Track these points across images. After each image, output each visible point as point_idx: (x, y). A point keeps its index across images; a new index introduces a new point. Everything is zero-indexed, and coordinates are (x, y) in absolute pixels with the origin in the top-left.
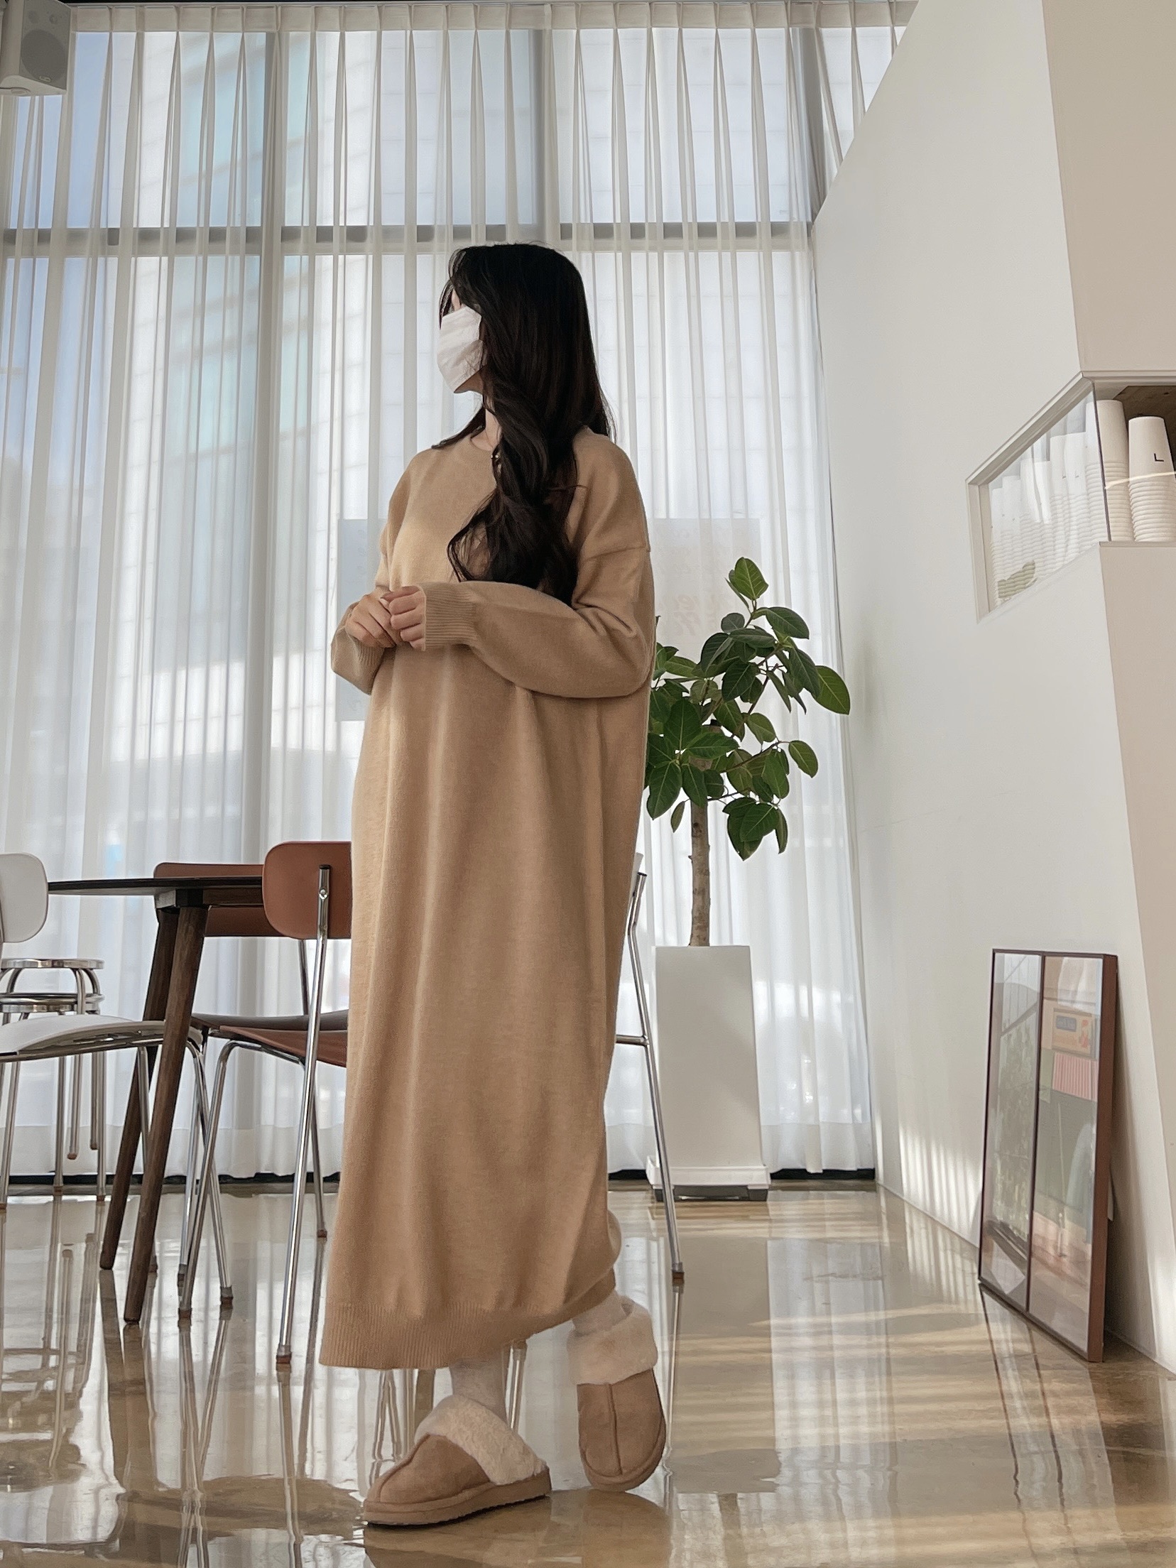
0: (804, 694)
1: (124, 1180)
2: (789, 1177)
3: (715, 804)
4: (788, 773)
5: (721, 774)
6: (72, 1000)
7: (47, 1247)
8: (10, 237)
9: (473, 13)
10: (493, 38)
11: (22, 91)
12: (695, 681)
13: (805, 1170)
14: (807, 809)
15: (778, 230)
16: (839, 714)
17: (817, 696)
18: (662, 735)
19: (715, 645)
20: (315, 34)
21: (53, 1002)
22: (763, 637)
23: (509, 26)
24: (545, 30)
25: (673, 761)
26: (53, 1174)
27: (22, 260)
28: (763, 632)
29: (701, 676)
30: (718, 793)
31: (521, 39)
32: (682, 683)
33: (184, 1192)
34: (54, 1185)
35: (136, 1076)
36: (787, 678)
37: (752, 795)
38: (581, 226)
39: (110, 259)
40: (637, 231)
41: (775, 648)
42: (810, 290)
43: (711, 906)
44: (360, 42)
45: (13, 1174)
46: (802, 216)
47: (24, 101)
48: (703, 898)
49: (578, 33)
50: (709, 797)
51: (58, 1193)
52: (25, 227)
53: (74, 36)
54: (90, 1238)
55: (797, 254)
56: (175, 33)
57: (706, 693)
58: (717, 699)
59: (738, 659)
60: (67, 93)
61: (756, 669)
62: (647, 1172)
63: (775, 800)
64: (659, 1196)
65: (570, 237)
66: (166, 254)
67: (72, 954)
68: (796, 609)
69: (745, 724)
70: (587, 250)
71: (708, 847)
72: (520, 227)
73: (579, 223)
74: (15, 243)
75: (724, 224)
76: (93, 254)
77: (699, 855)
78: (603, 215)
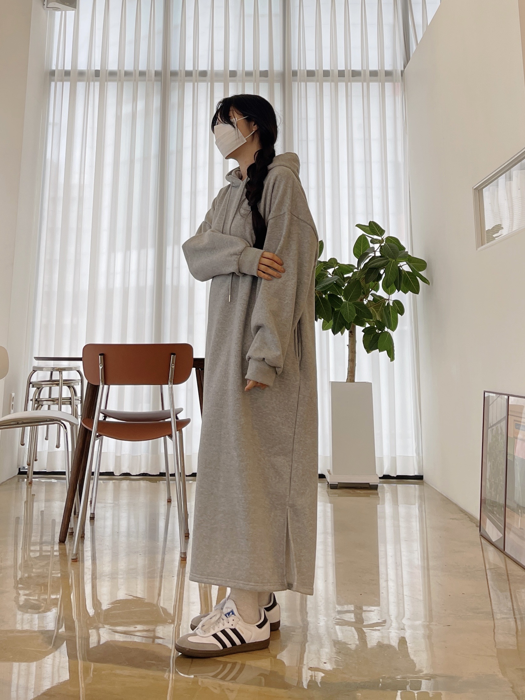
8: (53, 73)
11: (57, 9)
15: (388, 74)
27: (58, 83)
39: (95, 83)
40: (326, 74)
42: (402, 100)
43: (356, 366)
46: (400, 67)
47: (58, 14)
48: (353, 364)
52: (59, 69)
55: (396, 84)
60: (77, 10)
62: (326, 475)
65: (296, 76)
66: (120, 81)
70: (304, 81)
71: (356, 341)
72: (275, 72)
73: (300, 70)
74: (54, 75)
75: (365, 71)
76: (88, 81)
77: (352, 345)
78: (311, 66)
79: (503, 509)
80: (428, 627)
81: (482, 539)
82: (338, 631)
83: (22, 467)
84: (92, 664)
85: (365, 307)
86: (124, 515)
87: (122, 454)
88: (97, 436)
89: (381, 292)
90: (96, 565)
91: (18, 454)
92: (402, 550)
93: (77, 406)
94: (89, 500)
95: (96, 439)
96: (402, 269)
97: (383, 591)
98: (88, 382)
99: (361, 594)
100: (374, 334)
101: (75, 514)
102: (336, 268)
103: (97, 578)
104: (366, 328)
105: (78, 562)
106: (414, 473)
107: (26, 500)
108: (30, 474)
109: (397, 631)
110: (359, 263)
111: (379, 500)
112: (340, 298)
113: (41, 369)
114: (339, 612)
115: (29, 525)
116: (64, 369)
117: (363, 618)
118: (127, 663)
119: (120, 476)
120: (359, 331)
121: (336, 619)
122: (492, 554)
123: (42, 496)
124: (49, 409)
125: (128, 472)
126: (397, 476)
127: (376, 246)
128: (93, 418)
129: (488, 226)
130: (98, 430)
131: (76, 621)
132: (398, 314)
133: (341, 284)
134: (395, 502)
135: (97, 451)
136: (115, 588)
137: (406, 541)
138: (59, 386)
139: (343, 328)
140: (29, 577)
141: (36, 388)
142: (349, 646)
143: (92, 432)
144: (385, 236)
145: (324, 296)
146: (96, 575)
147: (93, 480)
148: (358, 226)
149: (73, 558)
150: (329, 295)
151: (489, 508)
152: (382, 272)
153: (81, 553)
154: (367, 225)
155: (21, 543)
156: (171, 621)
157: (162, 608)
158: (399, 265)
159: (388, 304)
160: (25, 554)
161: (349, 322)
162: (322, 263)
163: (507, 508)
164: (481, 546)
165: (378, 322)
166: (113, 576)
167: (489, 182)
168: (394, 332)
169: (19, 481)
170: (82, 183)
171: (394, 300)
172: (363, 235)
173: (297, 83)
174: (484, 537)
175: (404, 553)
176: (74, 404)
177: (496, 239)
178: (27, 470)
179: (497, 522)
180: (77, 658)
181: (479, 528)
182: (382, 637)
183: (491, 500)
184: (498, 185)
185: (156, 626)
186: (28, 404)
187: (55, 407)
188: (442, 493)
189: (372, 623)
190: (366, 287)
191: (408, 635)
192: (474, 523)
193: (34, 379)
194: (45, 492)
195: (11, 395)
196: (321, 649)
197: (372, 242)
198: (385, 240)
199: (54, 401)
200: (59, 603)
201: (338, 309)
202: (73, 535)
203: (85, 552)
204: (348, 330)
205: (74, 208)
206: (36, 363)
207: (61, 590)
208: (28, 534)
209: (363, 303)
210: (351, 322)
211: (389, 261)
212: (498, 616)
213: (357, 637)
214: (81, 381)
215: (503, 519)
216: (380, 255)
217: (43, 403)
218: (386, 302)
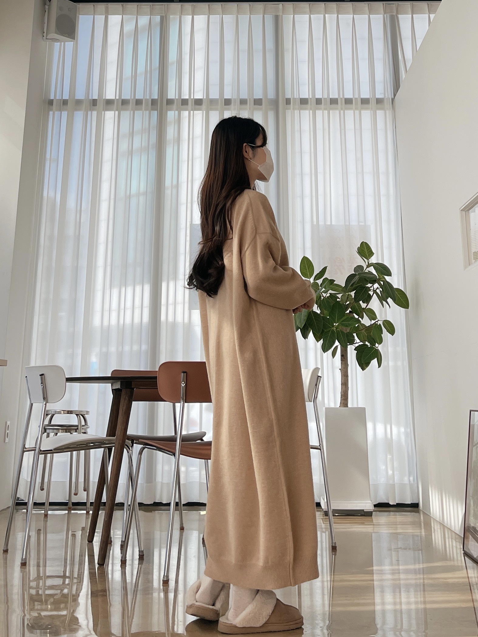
0: (390, 300)
1: (98, 505)
2: (382, 506)
3: (351, 347)
4: (382, 334)
5: (354, 334)
6: (76, 428)
7: (65, 532)
8: (51, 102)
9: (249, 8)
10: (257, 19)
11: (56, 40)
12: (342, 294)
13: (388, 504)
14: (390, 349)
15: (379, 101)
16: (404, 309)
17: (395, 301)
18: (328, 317)
19: (351, 279)
20: (181, 16)
21: (68, 429)
22: (372, 276)
23: (264, 13)
24: (279, 15)
25: (333, 328)
26: (68, 501)
27: (56, 112)
28: (372, 274)
29: (345, 292)
30: (352, 342)
31: (269, 19)
32: (337, 295)
33: (123, 510)
34: (68, 506)
35: (103, 460)
36: (382, 293)
37: (367, 343)
38: (294, 99)
39: (93, 112)
40: (319, 101)
41: (377, 280)
42: (393, 126)
43: (349, 390)
44: (200, 20)
45: (50, 501)
46: (390, 95)
47: (57, 45)
48: (345, 387)
49: (294, 16)
50: (348, 344)
51: (70, 510)
52: (57, 98)
53: (78, 17)
54: (83, 529)
55: (387, 112)
56: (121, 16)
57: (347, 299)
58: (352, 302)
59: (361, 285)
60: (75, 41)
61: (369, 289)
62: (321, 503)
63: (377, 345)
64: (326, 514)
65: (290, 104)
66: (117, 110)
67: (76, 408)
68: (386, 263)
69: (364, 313)
70: (297, 109)
71: (348, 365)
72: (268, 99)
74: (53, 105)
75: (356, 99)
76: (86, 110)
77: (344, 369)
78: (305, 95)
106: (411, 501)
171: (383, 321)
173: (290, 111)
174: (467, 554)
195: (6, 423)
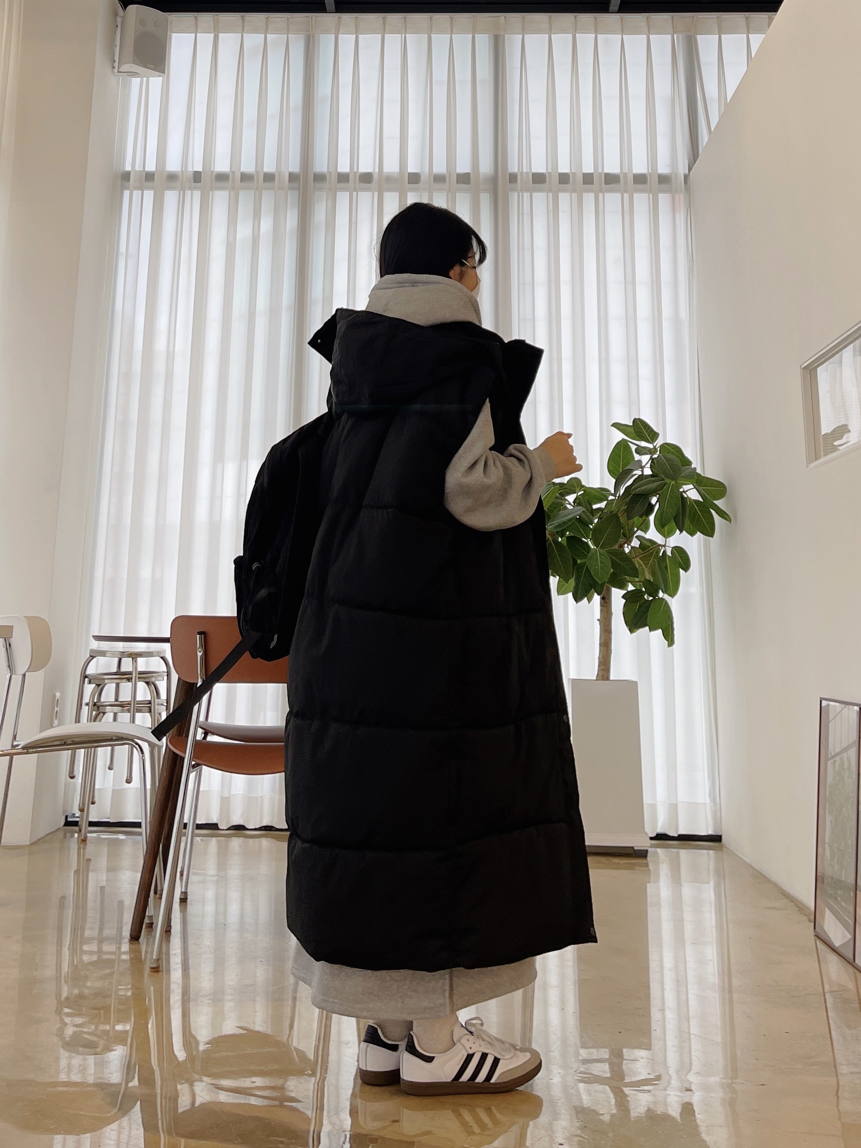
8: (126, 176)
9: (449, 22)
10: (463, 41)
11: (134, 74)
13: (669, 835)
15: (664, 179)
20: (338, 36)
23: (474, 32)
24: (500, 35)
27: (135, 192)
31: (484, 41)
39: (195, 192)
40: (564, 179)
42: (686, 222)
43: (612, 654)
46: (682, 169)
47: (135, 81)
48: (607, 648)
49: (523, 37)
52: (137, 168)
53: (171, 36)
55: (677, 196)
56: (240, 35)
60: (166, 76)
65: (517, 182)
66: (233, 189)
70: (527, 191)
71: (611, 614)
72: (480, 175)
73: (522, 173)
74: (129, 180)
75: (625, 174)
76: (183, 189)
77: (605, 619)
78: (539, 167)
79: (852, 894)
80: (729, 1087)
81: (818, 943)
82: (582, 1092)
83: (71, 814)
84: (183, 1141)
85: (626, 558)
86: (234, 895)
87: (232, 793)
88: (194, 766)
89: (653, 534)
90: (189, 978)
91: (65, 794)
92: (688, 959)
93: (160, 714)
94: (179, 870)
95: (191, 769)
96: (686, 496)
97: (655, 1025)
98: (179, 679)
99: (620, 1032)
100: (643, 601)
101: (155, 893)
102: (579, 494)
103: (191, 998)
104: (628, 592)
105: (160, 973)
106: (708, 831)
107: (76, 868)
108: (84, 825)
109: (677, 1093)
110: (617, 486)
111: (650, 875)
112: (587, 543)
113: (103, 653)
114: (586, 1061)
115: (81, 910)
116: (140, 655)
117: (623, 1071)
118: (240, 1140)
119: (228, 829)
120: (617, 596)
121: (580, 1073)
122: (834, 967)
123: (102, 862)
124: (115, 719)
125: (242, 823)
126: (679, 835)
127: (645, 459)
128: (188, 737)
129: (826, 427)
130: (195, 755)
131: (158, 1070)
132: (681, 570)
133: (588, 521)
134: (676, 879)
135: (192, 788)
136: (218, 1016)
137: (692, 943)
138: (132, 682)
139: (591, 592)
140: (81, 996)
141: (95, 685)
142: (601, 1117)
143: (184, 758)
144: (659, 442)
145: (560, 539)
146: (189, 995)
147: (185, 836)
148: (616, 425)
149: (153, 966)
150: (569, 538)
151: (829, 891)
152: (654, 500)
153: (166, 959)
154: (629, 424)
155: (68, 940)
156: (310, 1072)
157: (295, 1049)
158: (681, 490)
159: (664, 552)
160: (75, 958)
161: (600, 583)
162: (557, 486)
163: (858, 892)
164: (816, 954)
165: (647, 583)
166: (217, 997)
167: (827, 356)
168: (673, 599)
169: (65, 837)
170: (171, 349)
171: (672, 548)
172: (623, 439)
173: (516, 194)
174: (821, 938)
175: (691, 964)
176: (156, 711)
177: (840, 448)
178: (78, 819)
179: (843, 914)
180: (159, 1132)
181: (813, 924)
182: (655, 1103)
183: (832, 878)
184: (841, 363)
185: (286, 1081)
186: (82, 711)
187: (125, 717)
188: (753, 865)
189: (638, 1079)
190: (628, 525)
191: (696, 1099)
192: (805, 915)
193: (91, 670)
194: (108, 856)
195: (54, 696)
196: (555, 1122)
197: (637, 451)
198: (659, 449)
199: (123, 707)
200: (129, 1040)
201: (583, 561)
202: (152, 927)
203: (171, 956)
204: (599, 594)
205: (158, 390)
206: (95, 645)
207: (133, 1018)
208: (79, 926)
209: (624, 550)
210: (604, 582)
211: (665, 484)
212: (844, 1069)
213: (613, 1101)
214: (166, 674)
215: (852, 909)
216: (651, 473)
217: (105, 709)
218: (660, 550)
